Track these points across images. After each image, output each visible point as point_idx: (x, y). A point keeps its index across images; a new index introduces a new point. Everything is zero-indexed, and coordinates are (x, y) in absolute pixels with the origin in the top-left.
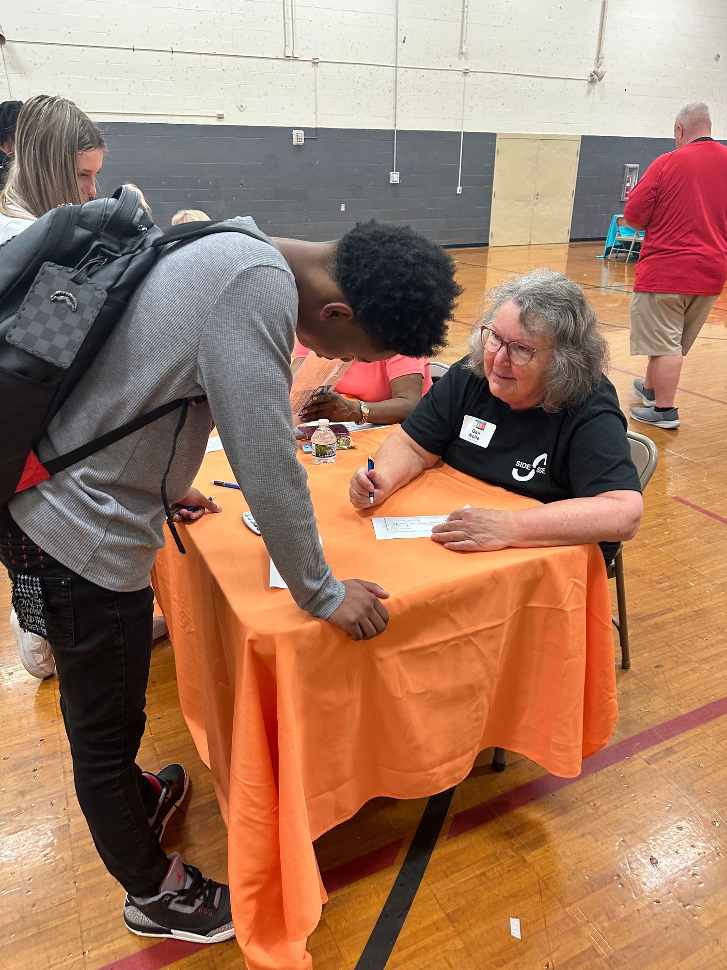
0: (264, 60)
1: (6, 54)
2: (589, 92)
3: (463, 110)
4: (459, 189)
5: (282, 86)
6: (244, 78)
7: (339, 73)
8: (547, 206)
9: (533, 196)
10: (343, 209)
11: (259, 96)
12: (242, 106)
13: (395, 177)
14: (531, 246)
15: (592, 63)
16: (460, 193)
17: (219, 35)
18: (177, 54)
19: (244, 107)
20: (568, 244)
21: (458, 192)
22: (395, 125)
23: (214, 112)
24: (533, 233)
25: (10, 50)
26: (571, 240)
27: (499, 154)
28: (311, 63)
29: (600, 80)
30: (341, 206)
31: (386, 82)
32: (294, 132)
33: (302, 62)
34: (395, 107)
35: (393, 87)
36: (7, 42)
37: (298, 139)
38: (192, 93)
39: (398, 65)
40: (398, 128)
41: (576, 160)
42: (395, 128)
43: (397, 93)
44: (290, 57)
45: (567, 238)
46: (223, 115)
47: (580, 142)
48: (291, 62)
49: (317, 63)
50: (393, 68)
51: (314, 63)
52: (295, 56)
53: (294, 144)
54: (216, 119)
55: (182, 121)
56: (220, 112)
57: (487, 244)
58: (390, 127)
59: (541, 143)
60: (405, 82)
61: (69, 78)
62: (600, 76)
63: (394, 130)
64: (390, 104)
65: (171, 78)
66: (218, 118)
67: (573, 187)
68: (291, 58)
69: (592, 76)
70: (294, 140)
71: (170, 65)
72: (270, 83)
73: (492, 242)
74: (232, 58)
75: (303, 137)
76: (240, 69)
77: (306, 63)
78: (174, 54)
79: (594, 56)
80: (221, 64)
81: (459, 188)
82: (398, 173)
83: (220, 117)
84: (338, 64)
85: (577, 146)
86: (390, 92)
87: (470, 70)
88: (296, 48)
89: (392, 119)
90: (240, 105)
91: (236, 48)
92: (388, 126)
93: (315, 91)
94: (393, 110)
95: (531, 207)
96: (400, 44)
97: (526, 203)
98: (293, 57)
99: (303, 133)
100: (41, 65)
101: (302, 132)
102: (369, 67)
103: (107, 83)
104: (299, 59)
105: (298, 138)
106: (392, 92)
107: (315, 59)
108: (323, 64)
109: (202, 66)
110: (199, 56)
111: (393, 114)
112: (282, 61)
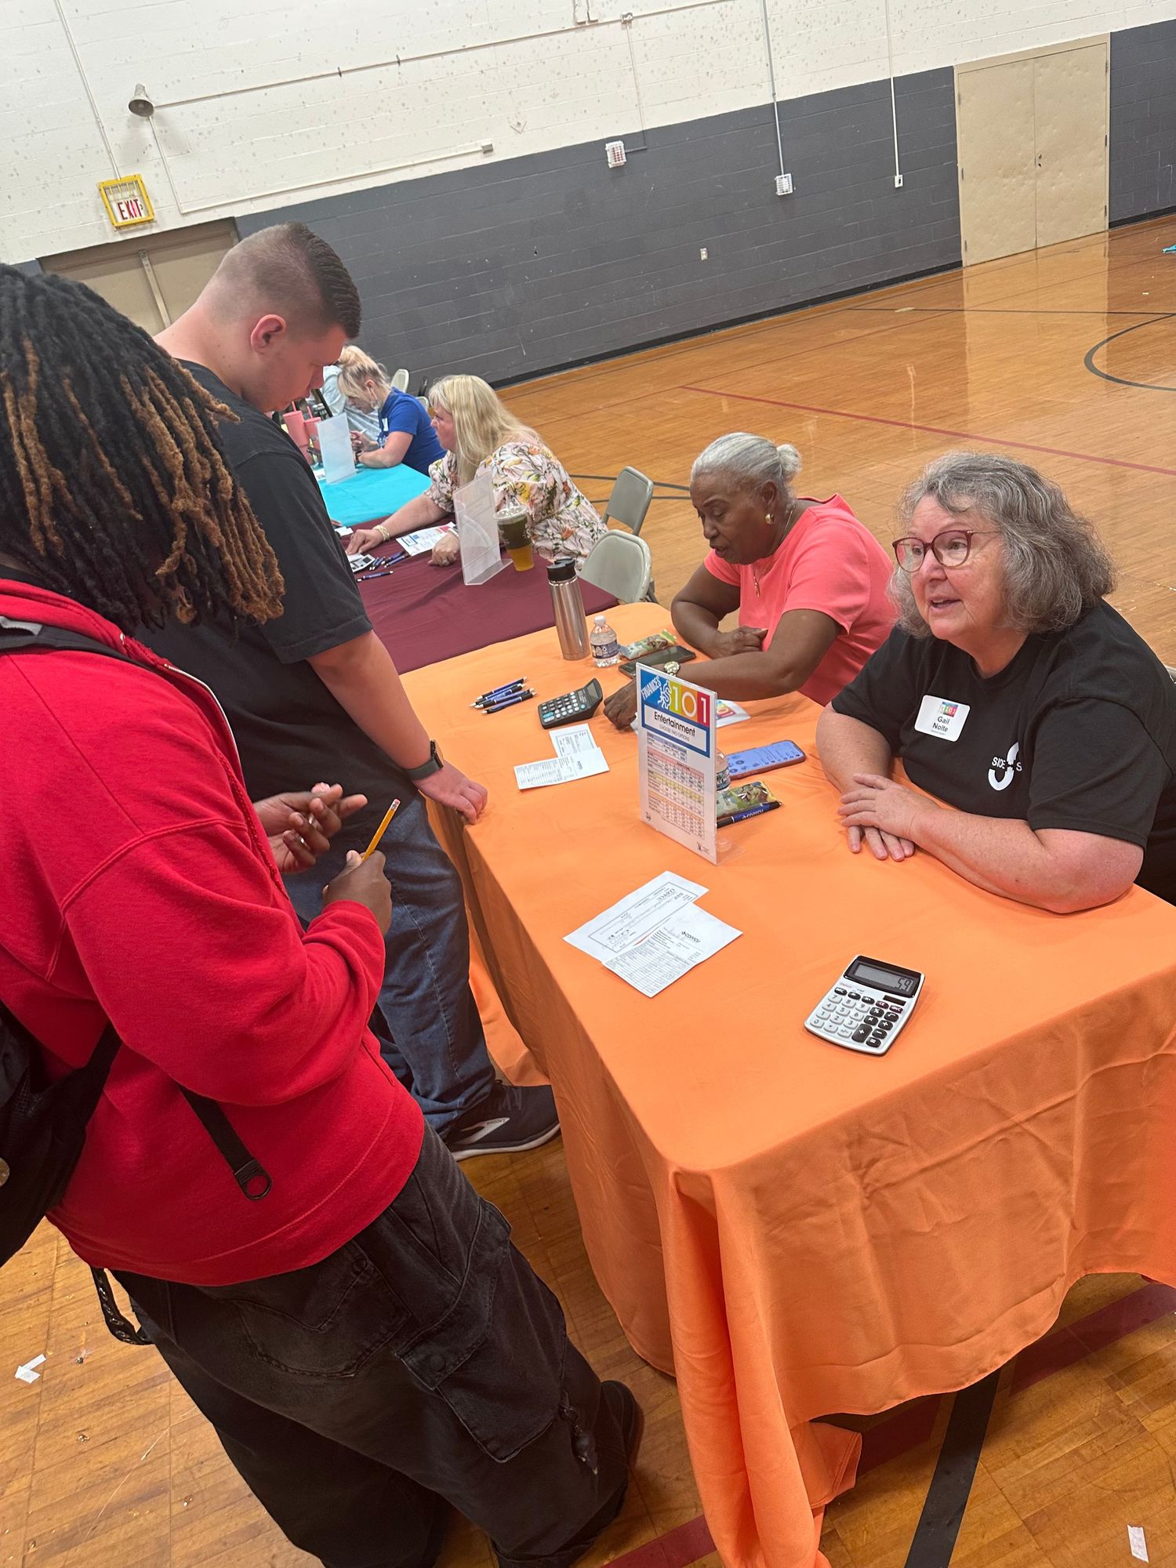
0: (543, 38)
1: (156, 128)
3: (889, 41)
4: (898, 180)
5: (578, 74)
6: (515, 77)
7: (669, 28)
8: (1061, 174)
9: (1033, 161)
10: (704, 256)
11: (544, 100)
12: (519, 124)
13: (784, 184)
14: (1039, 251)
16: (901, 184)
17: (467, 15)
18: (407, 64)
19: (522, 124)
20: (1107, 234)
21: (897, 185)
22: (774, 94)
23: (476, 145)
24: (1040, 227)
25: (162, 121)
26: (1111, 225)
27: (963, 101)
28: (619, 24)
30: (700, 253)
31: (750, 25)
32: (608, 146)
33: (605, 26)
34: (770, 64)
35: (762, 30)
36: (156, 111)
37: (616, 157)
38: (438, 121)
40: (778, 100)
41: (1105, 81)
42: (774, 99)
43: (771, 39)
44: (584, 22)
45: (1102, 221)
46: (491, 145)
47: (1109, 44)
48: (589, 32)
49: (630, 21)
51: (625, 22)
52: (592, 19)
53: (610, 166)
54: (481, 154)
55: (430, 171)
56: (486, 143)
57: (959, 264)
58: (765, 101)
59: (1037, 65)
60: (781, 17)
61: (252, 143)
63: (773, 104)
64: (761, 61)
65: (403, 105)
66: (485, 152)
67: (1105, 129)
68: (587, 24)
70: (609, 160)
71: (399, 85)
72: (558, 74)
73: (966, 260)
74: (492, 48)
75: (623, 152)
76: (507, 64)
77: (611, 25)
78: (402, 64)
80: (476, 62)
81: (898, 177)
82: (789, 175)
83: (488, 150)
84: (665, 15)
85: (1105, 55)
86: (758, 39)
88: (592, 5)
89: (767, 84)
90: (514, 124)
91: (496, 30)
92: (761, 99)
93: (633, 69)
94: (767, 70)
95: (1031, 182)
97: (1020, 177)
98: (590, 21)
99: (622, 145)
100: (209, 133)
101: (620, 143)
103: (308, 137)
104: (600, 22)
105: (616, 155)
106: (761, 40)
107: (626, 16)
108: (639, 20)
109: (448, 74)
110: (440, 58)
111: (767, 78)
112: (573, 33)
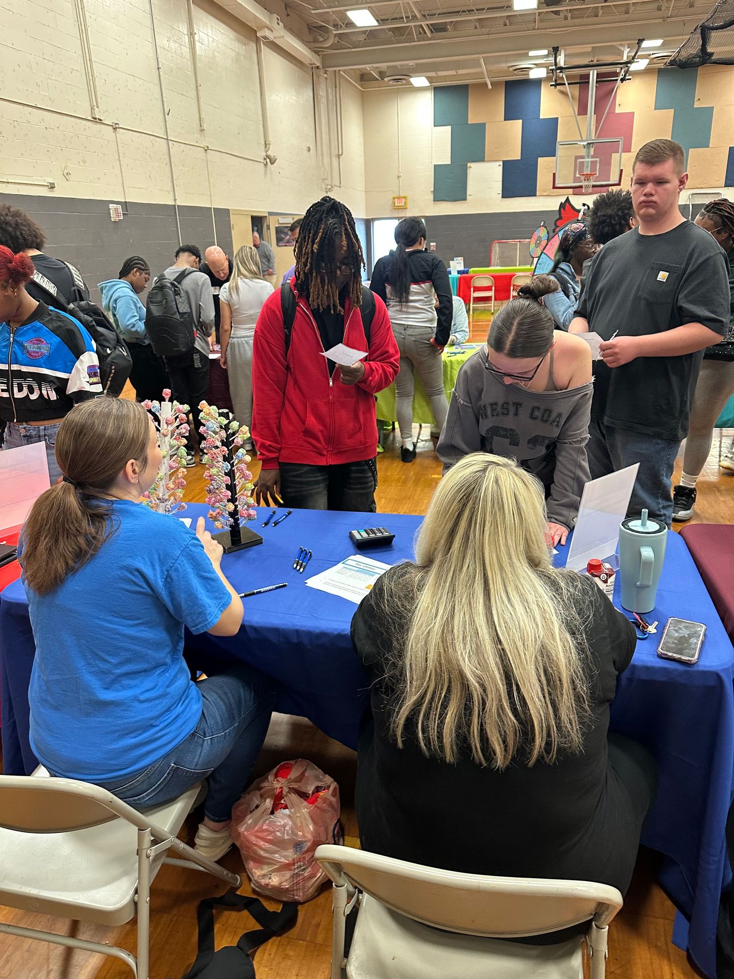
0: (77, 120)
2: (265, 173)
3: (210, 187)
5: (95, 152)
6: (64, 140)
7: (132, 141)
11: (79, 163)
15: (263, 147)
17: (37, 83)
19: (69, 175)
22: (175, 200)
23: (44, 180)
27: (233, 229)
28: (112, 128)
29: (272, 164)
31: (164, 154)
32: (111, 205)
33: (106, 126)
34: (173, 181)
35: (168, 160)
37: (118, 214)
38: (22, 154)
39: (169, 138)
40: (178, 203)
42: (176, 203)
43: (172, 166)
44: (96, 119)
46: (54, 183)
48: (98, 126)
49: (117, 129)
50: (164, 140)
51: (115, 128)
53: (113, 220)
54: (46, 189)
56: (50, 181)
58: (172, 203)
62: (272, 161)
63: (175, 206)
64: (169, 178)
66: (50, 188)
68: (97, 121)
69: (265, 159)
70: (112, 216)
72: (85, 148)
74: (50, 114)
75: (122, 213)
76: (60, 128)
77: (108, 127)
79: (263, 143)
80: (43, 120)
83: (52, 187)
86: (167, 165)
87: (210, 148)
89: (172, 193)
90: (65, 173)
91: (52, 102)
92: (170, 201)
93: (119, 160)
94: (171, 184)
96: (166, 116)
98: (99, 119)
99: (121, 208)
101: (119, 207)
102: (151, 137)
104: (103, 122)
105: (116, 213)
107: (116, 124)
108: (121, 130)
109: (27, 121)
110: (21, 107)
111: (172, 189)
112: (90, 123)
